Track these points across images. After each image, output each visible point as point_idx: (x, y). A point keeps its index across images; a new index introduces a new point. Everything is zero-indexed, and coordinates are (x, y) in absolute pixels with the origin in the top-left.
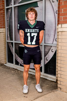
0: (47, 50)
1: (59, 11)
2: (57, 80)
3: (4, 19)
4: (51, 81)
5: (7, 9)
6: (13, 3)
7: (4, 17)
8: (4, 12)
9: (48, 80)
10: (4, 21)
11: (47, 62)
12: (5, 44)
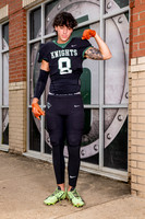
0: (108, 118)
2: (130, 179)
3: (25, 63)
4: (119, 181)
5: (32, 45)
6: (42, 32)
7: (25, 59)
8: (25, 51)
9: (112, 180)
10: (25, 67)
11: (108, 142)
12: (25, 113)
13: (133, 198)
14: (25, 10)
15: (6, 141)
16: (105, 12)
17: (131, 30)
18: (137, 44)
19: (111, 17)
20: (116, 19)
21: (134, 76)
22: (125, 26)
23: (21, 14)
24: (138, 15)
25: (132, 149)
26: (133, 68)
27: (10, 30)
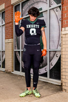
0: (52, 55)
1: (62, 18)
2: (62, 84)
7: (12, 28)
8: (13, 25)
10: (13, 32)
11: (52, 67)
12: (12, 53)
13: (63, 93)
14: (12, 6)
15: (4, 67)
16: (50, 6)
17: (62, 15)
18: (65, 21)
19: (53, 9)
20: (55, 10)
21: (64, 36)
22: (59, 13)
23: (11, 7)
24: (65, 8)
25: (63, 70)
26: (63, 33)
27: (6, 15)
